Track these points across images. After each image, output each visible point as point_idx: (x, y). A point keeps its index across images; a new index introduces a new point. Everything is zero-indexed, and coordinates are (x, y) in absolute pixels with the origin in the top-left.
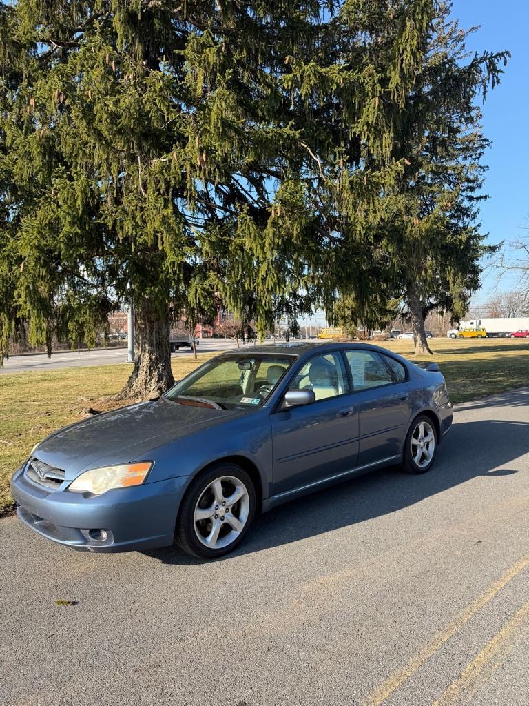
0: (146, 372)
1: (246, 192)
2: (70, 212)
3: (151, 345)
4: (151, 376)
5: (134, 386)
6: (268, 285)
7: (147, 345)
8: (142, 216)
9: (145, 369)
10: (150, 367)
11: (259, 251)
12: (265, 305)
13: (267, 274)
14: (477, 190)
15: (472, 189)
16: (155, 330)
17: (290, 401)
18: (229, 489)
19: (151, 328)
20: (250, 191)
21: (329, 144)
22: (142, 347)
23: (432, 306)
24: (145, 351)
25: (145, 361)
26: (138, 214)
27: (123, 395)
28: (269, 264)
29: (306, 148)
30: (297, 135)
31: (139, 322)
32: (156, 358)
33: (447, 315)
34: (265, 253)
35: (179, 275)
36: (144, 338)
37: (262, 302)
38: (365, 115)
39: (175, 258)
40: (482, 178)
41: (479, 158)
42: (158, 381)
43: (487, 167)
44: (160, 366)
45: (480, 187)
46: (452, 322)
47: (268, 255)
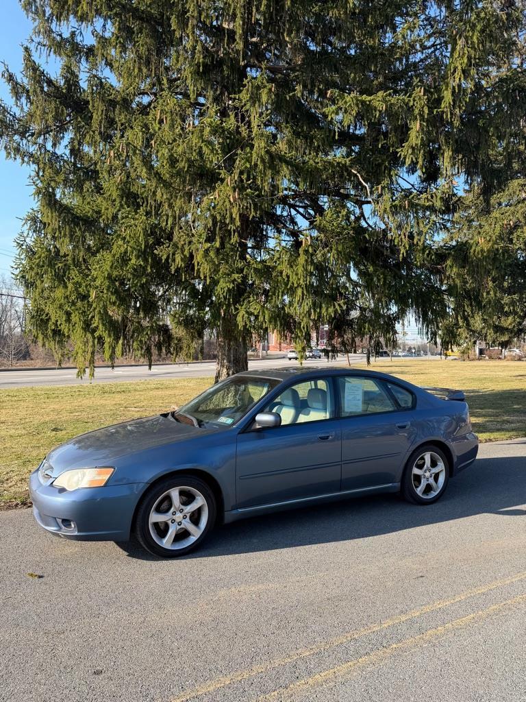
2: (135, 247)
3: (229, 361)
7: (225, 361)
8: (190, 249)
11: (295, 277)
12: (304, 328)
16: (233, 347)
17: (260, 423)
18: (188, 498)
19: (230, 345)
21: (386, 167)
22: (221, 363)
24: (223, 367)
25: (223, 375)
26: (186, 248)
29: (356, 174)
30: (348, 163)
31: (220, 340)
34: (299, 279)
36: (223, 354)
38: (410, 139)
47: (301, 281)
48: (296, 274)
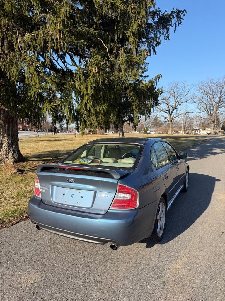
0: (6, 149)
1: (56, 61)
3: (8, 135)
4: (9, 151)
6: (88, 108)
7: (6, 135)
9: (5, 147)
10: (8, 147)
11: (84, 89)
12: (85, 117)
13: (87, 102)
14: (145, 73)
15: (143, 72)
16: (10, 127)
20: (58, 61)
23: (125, 121)
25: (5, 143)
29: (100, 40)
30: (96, 33)
31: (1, 122)
32: (12, 142)
33: (132, 125)
34: (87, 91)
35: (37, 99)
36: (4, 131)
37: (83, 116)
38: (131, 28)
39: (36, 90)
40: (147, 68)
41: (145, 59)
42: (13, 154)
43: (148, 64)
44: (13, 146)
45: (146, 72)
46: (133, 127)
47: (89, 92)
48: (85, 88)
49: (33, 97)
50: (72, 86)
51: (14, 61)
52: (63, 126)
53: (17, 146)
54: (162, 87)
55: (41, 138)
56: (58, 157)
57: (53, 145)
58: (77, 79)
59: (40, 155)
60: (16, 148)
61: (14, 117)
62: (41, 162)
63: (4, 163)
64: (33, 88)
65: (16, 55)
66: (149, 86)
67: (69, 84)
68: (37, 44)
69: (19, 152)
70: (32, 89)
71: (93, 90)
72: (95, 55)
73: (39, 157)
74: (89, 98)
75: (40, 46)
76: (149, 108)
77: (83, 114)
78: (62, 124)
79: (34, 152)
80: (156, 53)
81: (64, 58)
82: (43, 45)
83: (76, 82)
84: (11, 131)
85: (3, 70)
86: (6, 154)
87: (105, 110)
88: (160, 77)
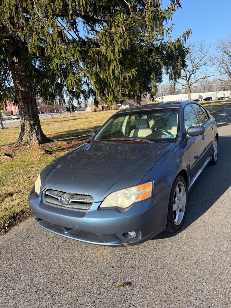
0: (29, 131)
3: (30, 116)
4: (32, 133)
5: (23, 139)
6: (116, 74)
7: (27, 117)
9: (28, 129)
10: (31, 128)
11: (111, 54)
12: (112, 86)
13: (115, 68)
16: (30, 108)
19: (28, 107)
22: (24, 118)
24: (26, 120)
25: (27, 125)
27: (18, 144)
28: (117, 62)
31: (21, 104)
32: (33, 123)
33: (149, 95)
34: (114, 55)
36: (25, 113)
39: (58, 61)
42: (37, 135)
44: (36, 127)
46: (150, 98)
47: (117, 56)
48: (112, 52)
49: (55, 69)
50: (96, 53)
51: (34, 29)
52: (81, 102)
53: (39, 127)
54: (189, 46)
55: (54, 119)
56: (79, 136)
57: (70, 125)
58: (102, 44)
59: (61, 135)
60: (39, 129)
61: (32, 96)
62: (66, 142)
63: (29, 146)
64: (55, 59)
65: (36, 22)
66: (176, 46)
67: (92, 51)
68: (55, 6)
69: (42, 132)
70: (54, 61)
71: (120, 53)
72: (119, 14)
73: (61, 138)
74: (117, 63)
75: (59, 9)
76: (179, 71)
77: (110, 83)
78: (79, 101)
79: (54, 133)
80: (180, 6)
81: (76, 26)
82: (62, 7)
83: (102, 47)
84: (31, 112)
85: (23, 40)
86: (30, 136)
87: (135, 75)
88: (190, 33)
